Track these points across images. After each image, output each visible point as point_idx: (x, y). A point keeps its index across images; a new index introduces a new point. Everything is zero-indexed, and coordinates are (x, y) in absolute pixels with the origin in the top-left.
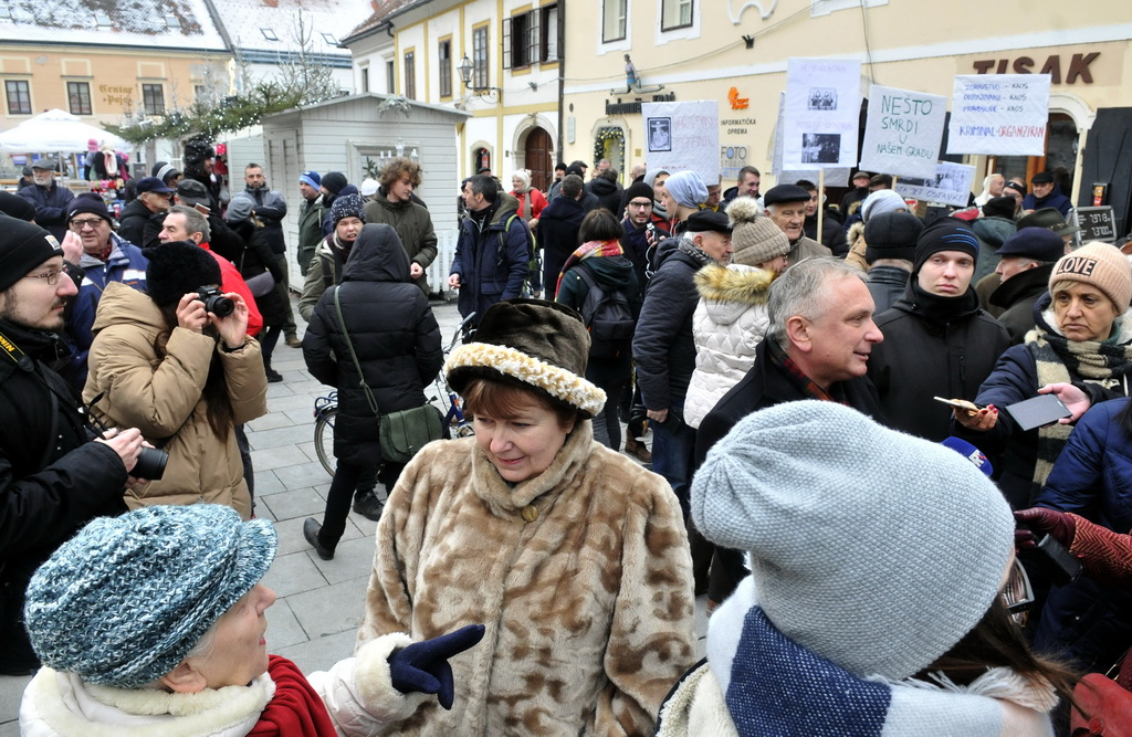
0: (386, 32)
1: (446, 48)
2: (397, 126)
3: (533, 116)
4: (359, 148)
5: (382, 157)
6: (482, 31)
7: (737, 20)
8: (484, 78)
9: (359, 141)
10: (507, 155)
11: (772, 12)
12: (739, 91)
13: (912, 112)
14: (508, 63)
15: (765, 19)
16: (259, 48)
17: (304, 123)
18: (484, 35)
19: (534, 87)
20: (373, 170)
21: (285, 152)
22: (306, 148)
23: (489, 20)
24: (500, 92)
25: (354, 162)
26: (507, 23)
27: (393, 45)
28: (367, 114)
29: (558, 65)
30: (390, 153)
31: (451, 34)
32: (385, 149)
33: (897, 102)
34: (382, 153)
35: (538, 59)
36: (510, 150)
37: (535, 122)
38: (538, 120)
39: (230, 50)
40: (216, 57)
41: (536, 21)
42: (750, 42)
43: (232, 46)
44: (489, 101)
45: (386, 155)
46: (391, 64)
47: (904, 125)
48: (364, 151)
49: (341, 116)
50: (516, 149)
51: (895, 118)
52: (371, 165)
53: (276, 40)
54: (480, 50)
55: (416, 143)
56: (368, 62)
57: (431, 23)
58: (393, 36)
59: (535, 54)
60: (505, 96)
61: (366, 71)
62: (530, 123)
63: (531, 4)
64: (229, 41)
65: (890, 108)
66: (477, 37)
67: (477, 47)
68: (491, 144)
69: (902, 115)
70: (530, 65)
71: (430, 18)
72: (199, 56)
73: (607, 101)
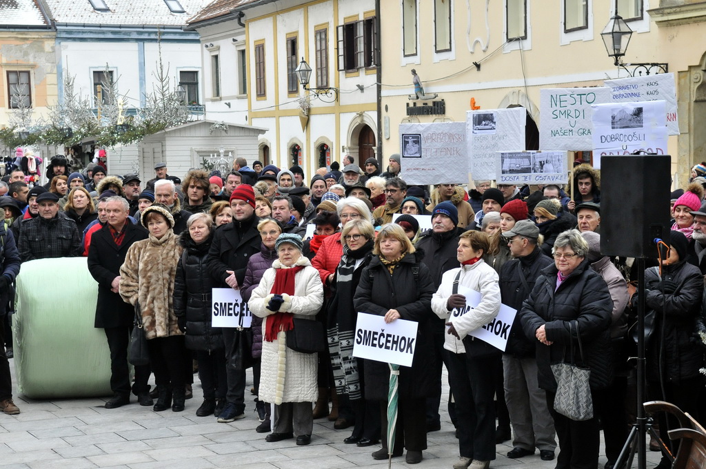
0: (236, 20)
1: (293, 45)
2: (220, 138)
3: (361, 115)
4: (198, 152)
5: (211, 157)
6: (321, 33)
7: (472, 51)
8: (325, 79)
9: (198, 148)
10: (343, 151)
11: (487, 47)
12: (476, 100)
13: (578, 103)
14: (342, 67)
15: (484, 51)
16: (86, 22)
17: (167, 139)
18: (323, 36)
19: (361, 88)
20: (206, 165)
21: (154, 155)
22: (167, 153)
23: (328, 23)
24: (337, 92)
25: (195, 160)
26: (341, 30)
27: (243, 33)
28: (204, 132)
29: (375, 71)
30: (216, 154)
31: (297, 32)
32: (213, 152)
33: (563, 98)
34: (211, 155)
35: (363, 65)
36: (346, 146)
37: (362, 120)
38: (365, 119)
39: (50, 26)
40: (33, 35)
41: (360, 31)
42: (478, 66)
43: (53, 21)
44: (328, 99)
45: (214, 156)
46: (243, 52)
47: (573, 114)
48: (201, 154)
49: (188, 134)
50: (349, 145)
51: (563, 110)
52: (205, 162)
53: (107, 10)
54: (321, 51)
55: (233, 148)
56: (219, 48)
57: (279, 18)
58: (243, 25)
59: (361, 60)
60: (341, 95)
61: (216, 57)
62: (358, 121)
63: (358, 15)
64: (50, 15)
65: (558, 103)
66: (318, 38)
67: (319, 48)
68: (331, 141)
69: (569, 107)
70: (358, 69)
71: (278, 13)
72: (14, 35)
73: (408, 104)
